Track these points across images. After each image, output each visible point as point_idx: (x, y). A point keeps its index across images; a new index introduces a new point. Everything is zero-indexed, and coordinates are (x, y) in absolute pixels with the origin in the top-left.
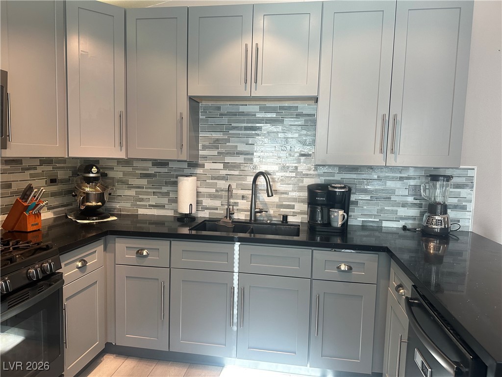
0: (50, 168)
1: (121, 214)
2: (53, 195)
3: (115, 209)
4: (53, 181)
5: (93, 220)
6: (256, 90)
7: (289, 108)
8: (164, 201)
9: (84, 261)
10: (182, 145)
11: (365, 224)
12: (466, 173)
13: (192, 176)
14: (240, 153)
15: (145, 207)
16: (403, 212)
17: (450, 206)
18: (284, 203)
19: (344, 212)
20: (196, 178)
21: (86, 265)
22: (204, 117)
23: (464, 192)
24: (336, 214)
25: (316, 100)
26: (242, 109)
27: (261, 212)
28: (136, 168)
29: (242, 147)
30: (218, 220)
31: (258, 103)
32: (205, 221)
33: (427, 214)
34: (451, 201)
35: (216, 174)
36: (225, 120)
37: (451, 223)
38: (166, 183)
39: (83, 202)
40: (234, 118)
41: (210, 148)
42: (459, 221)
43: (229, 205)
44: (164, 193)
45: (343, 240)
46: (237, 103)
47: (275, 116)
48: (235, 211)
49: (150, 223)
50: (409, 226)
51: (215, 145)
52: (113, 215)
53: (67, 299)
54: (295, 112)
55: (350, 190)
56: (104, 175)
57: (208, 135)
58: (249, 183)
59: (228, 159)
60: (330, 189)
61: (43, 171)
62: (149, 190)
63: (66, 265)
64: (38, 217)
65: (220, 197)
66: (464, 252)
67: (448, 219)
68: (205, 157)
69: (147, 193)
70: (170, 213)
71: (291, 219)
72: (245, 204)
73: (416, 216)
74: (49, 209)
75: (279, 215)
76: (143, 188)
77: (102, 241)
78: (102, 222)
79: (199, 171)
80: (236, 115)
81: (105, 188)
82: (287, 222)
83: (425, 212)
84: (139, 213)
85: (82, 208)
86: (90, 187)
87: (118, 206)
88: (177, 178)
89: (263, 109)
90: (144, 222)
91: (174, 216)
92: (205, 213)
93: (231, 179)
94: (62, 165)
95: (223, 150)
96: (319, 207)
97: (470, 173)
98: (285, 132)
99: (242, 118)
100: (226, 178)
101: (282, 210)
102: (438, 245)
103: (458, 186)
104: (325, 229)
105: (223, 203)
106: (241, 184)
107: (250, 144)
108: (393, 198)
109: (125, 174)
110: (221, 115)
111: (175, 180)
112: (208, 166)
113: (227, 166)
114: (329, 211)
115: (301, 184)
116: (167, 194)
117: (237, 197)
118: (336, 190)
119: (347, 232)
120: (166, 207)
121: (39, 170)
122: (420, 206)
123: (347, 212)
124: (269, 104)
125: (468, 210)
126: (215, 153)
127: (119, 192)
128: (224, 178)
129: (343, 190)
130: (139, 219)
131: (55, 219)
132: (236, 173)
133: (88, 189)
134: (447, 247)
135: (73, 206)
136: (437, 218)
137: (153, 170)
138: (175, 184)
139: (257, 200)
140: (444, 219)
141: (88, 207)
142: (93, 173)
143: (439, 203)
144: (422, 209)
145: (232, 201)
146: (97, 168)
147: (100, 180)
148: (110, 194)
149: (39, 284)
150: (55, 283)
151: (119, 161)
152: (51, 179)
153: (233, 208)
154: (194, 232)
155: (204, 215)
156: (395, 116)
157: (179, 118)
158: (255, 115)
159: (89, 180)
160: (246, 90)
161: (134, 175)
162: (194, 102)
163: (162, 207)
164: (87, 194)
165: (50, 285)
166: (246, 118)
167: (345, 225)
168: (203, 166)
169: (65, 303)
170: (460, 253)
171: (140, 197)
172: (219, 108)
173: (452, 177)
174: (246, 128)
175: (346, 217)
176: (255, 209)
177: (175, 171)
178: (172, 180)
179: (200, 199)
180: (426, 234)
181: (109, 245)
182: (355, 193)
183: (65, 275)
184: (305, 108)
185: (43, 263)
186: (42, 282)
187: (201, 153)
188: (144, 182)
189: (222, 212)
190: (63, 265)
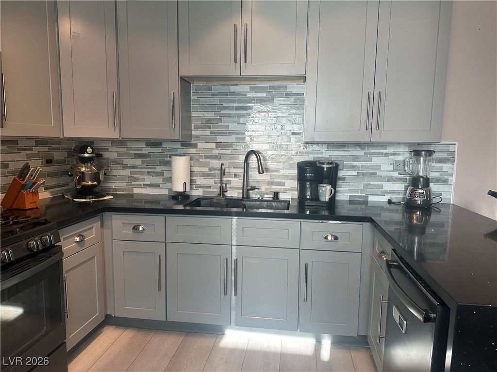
0: (46, 149)
1: (116, 194)
2: (50, 175)
3: (110, 189)
4: (49, 162)
5: (89, 199)
6: (246, 69)
7: (279, 87)
8: (159, 180)
9: (82, 236)
10: (175, 125)
11: (352, 199)
12: (447, 148)
13: (185, 155)
14: (231, 133)
15: (139, 186)
16: (388, 186)
17: (433, 180)
18: (275, 180)
19: (332, 187)
20: (189, 157)
21: (84, 240)
22: (196, 98)
23: (446, 167)
24: (324, 189)
25: (304, 79)
26: (233, 89)
27: (253, 189)
28: (130, 149)
29: (233, 127)
30: (212, 198)
31: (248, 83)
32: (199, 198)
33: (410, 188)
34: (433, 175)
35: (208, 153)
36: (216, 100)
37: (433, 196)
38: (160, 163)
39: (79, 182)
40: (225, 98)
41: (202, 128)
42: (441, 194)
43: (222, 183)
44: (158, 172)
45: (330, 213)
46: (228, 83)
47: (265, 95)
48: (228, 189)
49: (145, 202)
50: (394, 200)
51: (207, 124)
52: (109, 194)
53: (67, 272)
54: (284, 92)
55: (337, 166)
56: (99, 156)
57: (200, 114)
58: (242, 161)
59: (220, 139)
60: (318, 165)
61: (38, 152)
62: (144, 170)
63: (64, 239)
64: (36, 196)
65: (214, 176)
66: (445, 224)
67: (430, 193)
68: (198, 137)
69: (142, 173)
70: (165, 192)
71: (282, 196)
72: (237, 182)
73: (400, 191)
74: (47, 188)
75: (270, 192)
76: (138, 168)
77: (98, 218)
78: (98, 201)
79: (192, 151)
80: (227, 95)
81: (100, 168)
82: (278, 198)
83: (409, 186)
84: (135, 192)
85: (79, 187)
86: (85, 167)
87: (113, 185)
88: (170, 157)
89: (254, 89)
90: (140, 201)
91: (169, 195)
92: (199, 191)
93: (223, 158)
94: (57, 146)
95: (215, 130)
96: (308, 183)
97: (451, 148)
98: (276, 112)
99: (233, 98)
100: (219, 157)
101: (273, 187)
102: (420, 217)
103: (440, 161)
104: (313, 203)
105: (216, 182)
106: (234, 163)
107: (242, 124)
108: (378, 174)
109: (119, 155)
110: (213, 95)
111: (169, 159)
112: (201, 145)
113: (219, 145)
114: (317, 187)
115: (291, 162)
116: (161, 174)
117: (230, 175)
118: (324, 166)
119: (334, 206)
120: (161, 186)
121: (35, 151)
122: (404, 180)
123: (334, 186)
124: (259, 84)
125: (449, 183)
126: (208, 132)
127: (114, 173)
128: (217, 157)
129: (330, 166)
130: (134, 198)
131: (52, 199)
132: (229, 152)
133: (83, 169)
134: (429, 218)
135: (70, 187)
136: (420, 191)
137: (147, 150)
138: (169, 163)
139: (250, 178)
140: (426, 192)
141: (84, 186)
142: (88, 153)
143: (422, 177)
144: (407, 184)
145: (225, 179)
146: (91, 148)
147: (96, 161)
148: (105, 174)
149: (40, 255)
150: (55, 255)
151: (114, 142)
152: (47, 160)
153: (226, 186)
154: (188, 208)
155: (197, 193)
156: (380, 93)
157: (170, 98)
158: (246, 95)
159: (85, 161)
160: (236, 69)
161: (127, 155)
162: (186, 82)
163: (157, 186)
164: (83, 173)
165: (50, 257)
166: (237, 98)
167: (333, 199)
168: (196, 146)
169: (65, 274)
170: (442, 225)
171: (135, 176)
172: (210, 89)
173: (434, 152)
174: (237, 108)
175: (333, 191)
176: (247, 186)
177: (169, 151)
178: (166, 159)
179: (194, 178)
180: (409, 206)
181: (106, 222)
182: (342, 170)
183: (64, 249)
184: (294, 87)
185: (43, 236)
186: (42, 254)
187: (194, 133)
188: (138, 162)
189: (216, 190)
190: (62, 239)
